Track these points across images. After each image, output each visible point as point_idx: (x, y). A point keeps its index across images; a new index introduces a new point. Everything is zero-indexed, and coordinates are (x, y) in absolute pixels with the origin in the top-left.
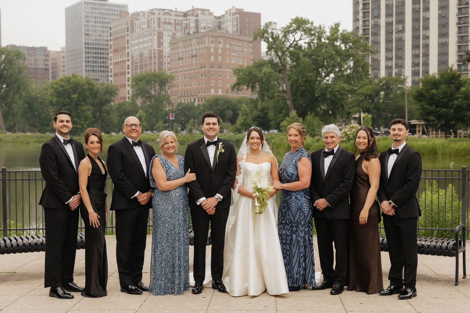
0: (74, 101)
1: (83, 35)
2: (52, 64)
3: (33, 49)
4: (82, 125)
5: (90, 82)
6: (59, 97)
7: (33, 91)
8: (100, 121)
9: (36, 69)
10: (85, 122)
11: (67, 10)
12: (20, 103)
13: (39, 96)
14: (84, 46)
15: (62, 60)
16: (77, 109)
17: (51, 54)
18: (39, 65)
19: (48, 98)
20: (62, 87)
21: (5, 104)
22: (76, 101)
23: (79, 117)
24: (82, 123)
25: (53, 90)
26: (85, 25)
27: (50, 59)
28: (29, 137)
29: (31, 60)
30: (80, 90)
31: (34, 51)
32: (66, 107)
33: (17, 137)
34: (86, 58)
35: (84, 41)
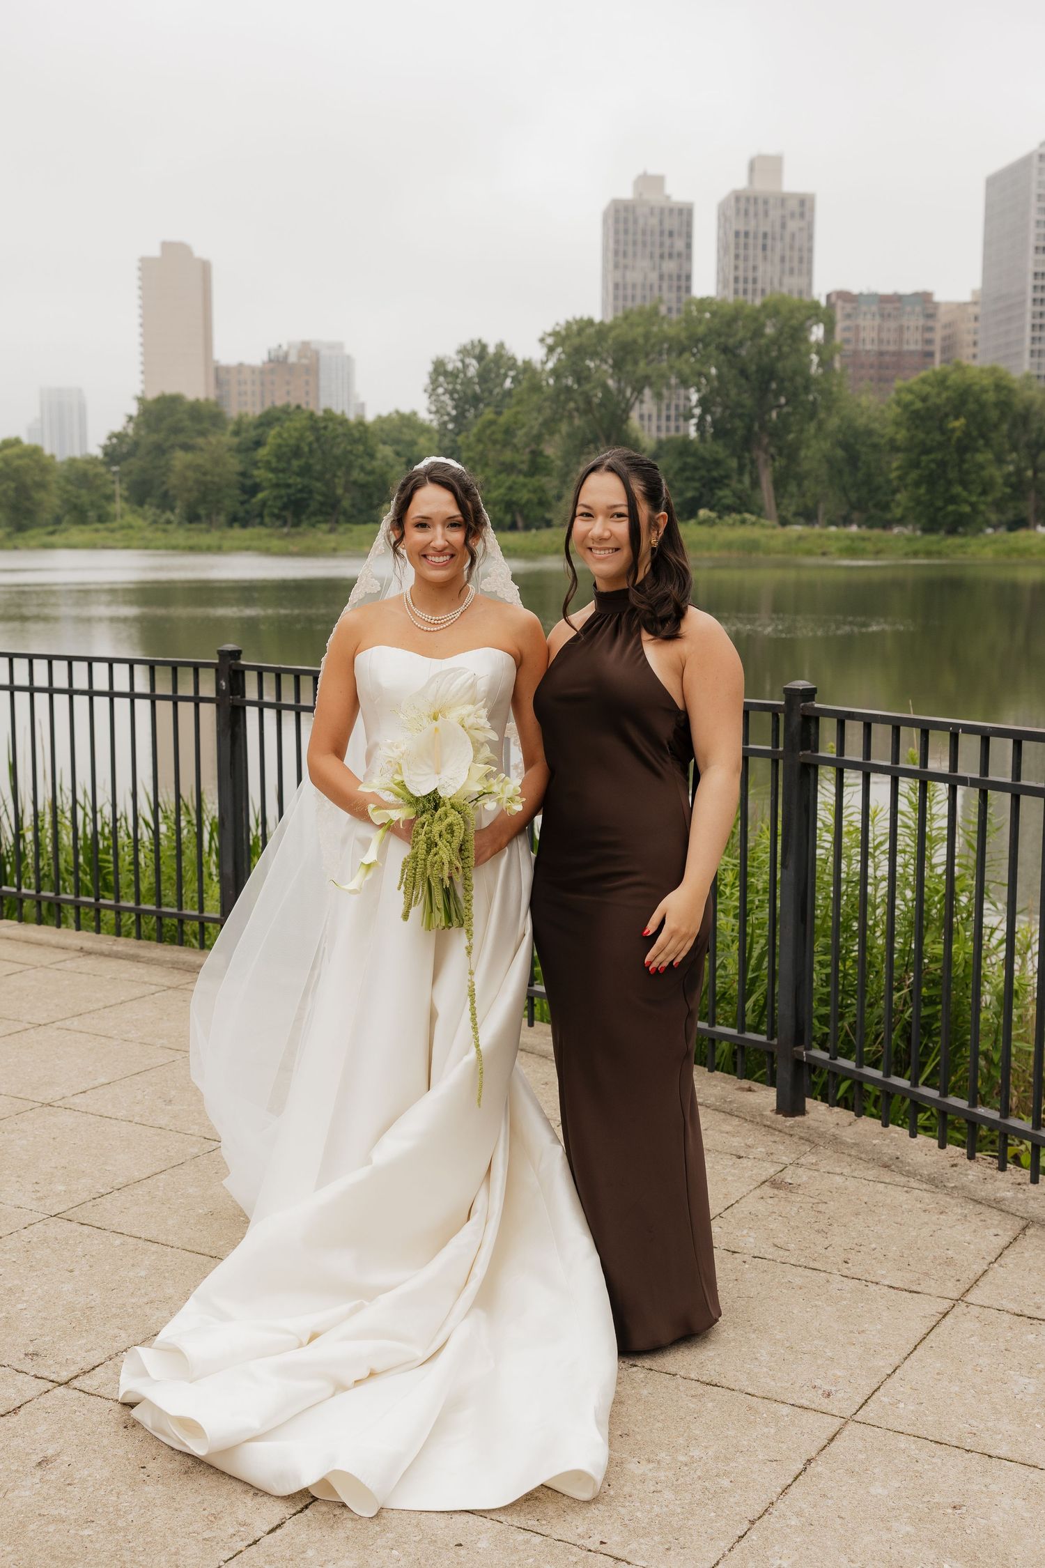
0: (953, 441)
1: (1031, 251)
2: (944, 339)
3: (896, 299)
4: (972, 505)
5: (1004, 383)
6: (917, 427)
7: (862, 413)
8: (1032, 495)
9: (899, 354)
10: (983, 498)
11: (993, 182)
12: (826, 445)
13: (876, 426)
14: (1030, 281)
15: (972, 325)
16: (963, 461)
17: (942, 310)
18: (908, 343)
20: (924, 399)
22: (959, 440)
23: (964, 484)
24: (974, 499)
25: (899, 410)
26: (1038, 222)
27: (938, 326)
28: (829, 538)
29: (889, 330)
30: (972, 406)
31: (897, 305)
32: (932, 456)
33: (800, 538)
34: (1034, 317)
35: (1031, 268)
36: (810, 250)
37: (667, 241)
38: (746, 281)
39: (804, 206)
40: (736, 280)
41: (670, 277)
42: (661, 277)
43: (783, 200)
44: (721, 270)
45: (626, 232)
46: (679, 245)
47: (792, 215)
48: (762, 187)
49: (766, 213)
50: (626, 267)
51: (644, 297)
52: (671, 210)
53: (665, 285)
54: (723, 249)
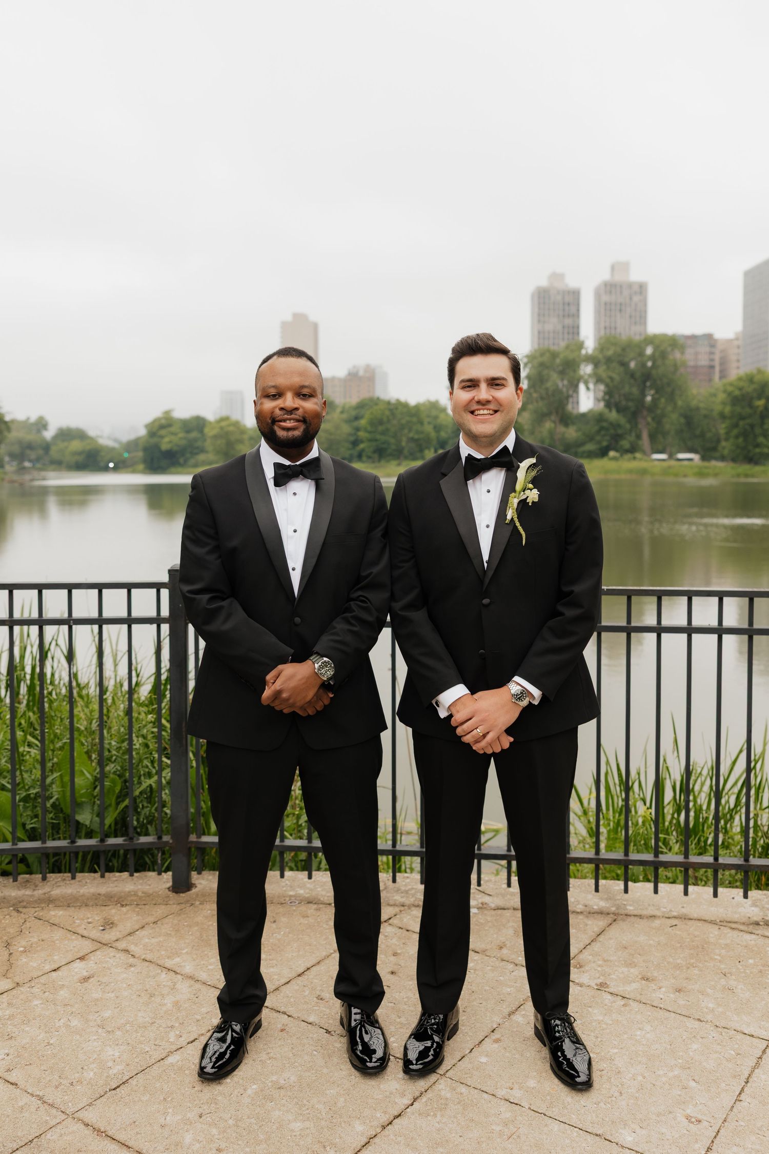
2: (720, 358)
3: (693, 337)
9: (696, 367)
11: (748, 274)
15: (736, 351)
17: (719, 343)
18: (701, 361)
19: (718, 408)
21: (653, 419)
27: (717, 352)
29: (690, 354)
31: (696, 341)
36: (645, 312)
37: (566, 308)
38: (610, 328)
39: (642, 289)
40: (605, 328)
41: (568, 327)
42: (564, 327)
43: (630, 285)
44: (597, 323)
45: (544, 303)
46: (573, 309)
47: (636, 293)
48: (619, 278)
49: (621, 292)
50: (544, 322)
51: (554, 338)
52: (569, 292)
53: (566, 331)
54: (598, 312)
